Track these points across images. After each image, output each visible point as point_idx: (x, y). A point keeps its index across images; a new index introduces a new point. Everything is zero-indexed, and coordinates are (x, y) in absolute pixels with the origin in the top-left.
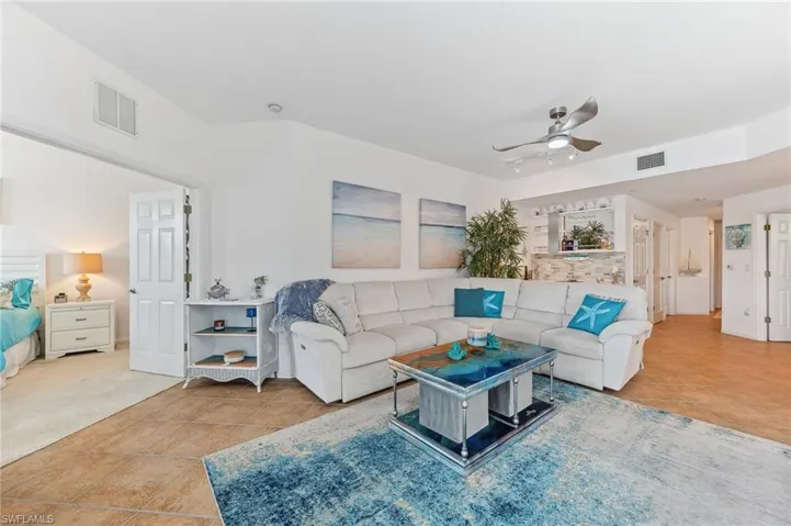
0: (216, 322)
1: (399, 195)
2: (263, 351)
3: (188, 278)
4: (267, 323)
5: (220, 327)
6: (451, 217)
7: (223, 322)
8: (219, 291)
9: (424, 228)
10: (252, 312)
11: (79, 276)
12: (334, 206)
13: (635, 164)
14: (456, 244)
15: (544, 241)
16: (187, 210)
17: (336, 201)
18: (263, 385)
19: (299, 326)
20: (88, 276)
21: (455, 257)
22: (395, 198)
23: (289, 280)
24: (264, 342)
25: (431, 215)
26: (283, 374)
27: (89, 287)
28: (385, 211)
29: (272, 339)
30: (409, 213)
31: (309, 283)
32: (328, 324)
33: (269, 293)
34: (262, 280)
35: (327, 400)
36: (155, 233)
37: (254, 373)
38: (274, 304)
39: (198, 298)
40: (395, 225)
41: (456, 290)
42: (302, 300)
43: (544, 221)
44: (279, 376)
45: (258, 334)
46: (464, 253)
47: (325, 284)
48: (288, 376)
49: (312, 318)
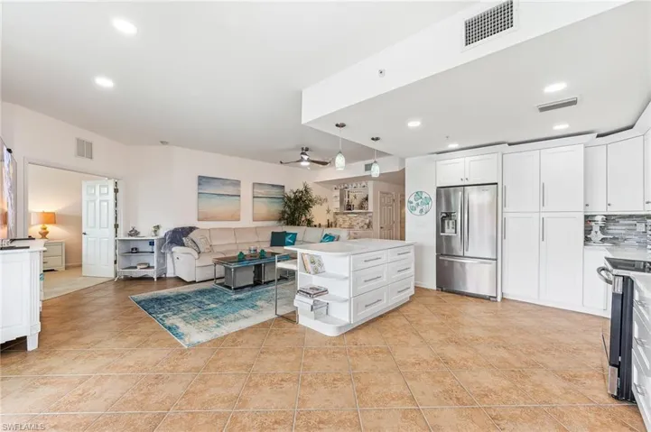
0: (132, 249)
1: (239, 182)
2: (158, 262)
3: (116, 226)
4: (160, 248)
5: (135, 251)
6: (275, 192)
7: (136, 249)
8: (134, 233)
9: (255, 199)
10: (152, 243)
11: (41, 226)
12: (199, 189)
13: (363, 168)
14: (277, 208)
15: (337, 205)
16: (116, 191)
17: (200, 187)
18: (158, 278)
19: (176, 249)
20: (47, 226)
21: (277, 215)
22: (237, 183)
23: (172, 227)
24: (158, 257)
25: (260, 192)
26: (170, 274)
27: (47, 233)
28: (230, 190)
29: (163, 256)
30: (246, 191)
31: (183, 228)
32: (191, 247)
33: (162, 234)
34: (158, 227)
35: (188, 281)
36: (98, 202)
37: (152, 273)
38: (164, 239)
39: (122, 236)
40: (237, 198)
41: (273, 233)
42: (179, 236)
43: (337, 193)
44: (168, 276)
45: (155, 254)
46: (284, 212)
47: (192, 229)
48: (172, 276)
49: (183, 245)
